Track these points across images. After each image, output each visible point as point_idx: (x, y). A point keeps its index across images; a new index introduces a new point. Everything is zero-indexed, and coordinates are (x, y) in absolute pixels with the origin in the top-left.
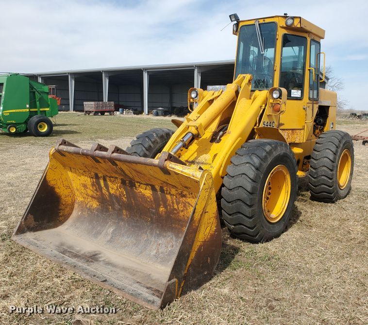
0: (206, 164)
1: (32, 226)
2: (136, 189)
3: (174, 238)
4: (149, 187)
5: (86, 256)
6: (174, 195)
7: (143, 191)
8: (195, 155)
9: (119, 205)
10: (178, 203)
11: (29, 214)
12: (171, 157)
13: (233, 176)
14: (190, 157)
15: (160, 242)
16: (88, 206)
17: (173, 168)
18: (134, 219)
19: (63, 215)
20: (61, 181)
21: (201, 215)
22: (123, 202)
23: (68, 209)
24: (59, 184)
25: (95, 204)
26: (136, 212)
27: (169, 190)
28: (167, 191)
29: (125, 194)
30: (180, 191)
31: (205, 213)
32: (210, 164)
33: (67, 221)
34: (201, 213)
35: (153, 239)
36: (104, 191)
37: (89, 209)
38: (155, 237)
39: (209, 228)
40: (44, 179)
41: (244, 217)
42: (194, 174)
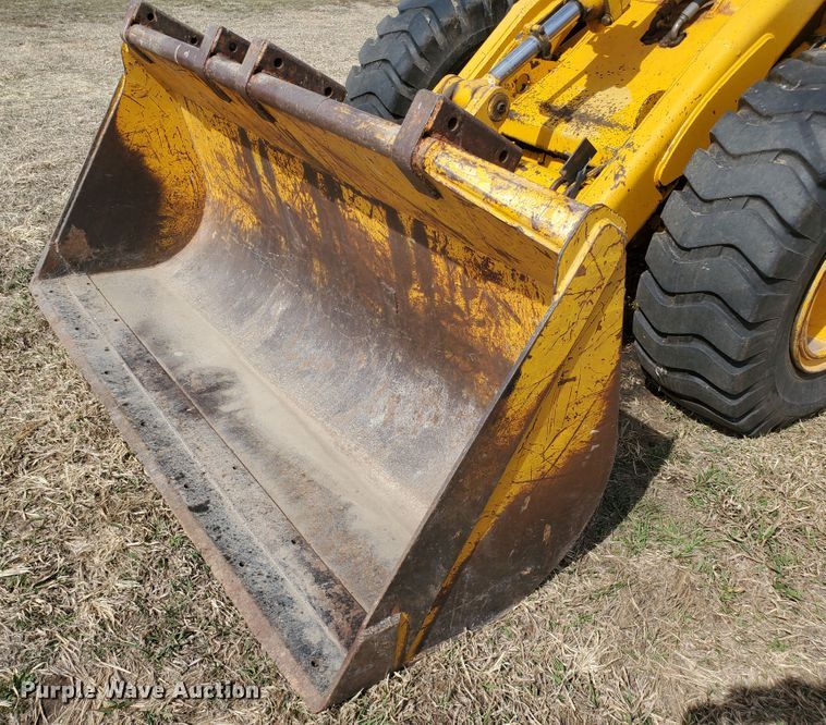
0: (610, 125)
1: (83, 257)
2: (344, 208)
3: (445, 395)
4: (379, 212)
5: (188, 387)
6: (456, 262)
7: (363, 220)
8: (580, 86)
9: (304, 240)
10: (469, 294)
11: (73, 227)
12: (452, 122)
13: (708, 196)
14: (560, 92)
15: (402, 391)
16: (233, 220)
17: (453, 178)
18: (338, 296)
19: (171, 234)
20: (161, 133)
21: (542, 397)
22: (313, 236)
23: (184, 219)
24: (155, 145)
25: (249, 220)
26: (346, 275)
27: (441, 239)
28: (435, 240)
29: (315, 212)
30: (479, 256)
31: (562, 383)
32: (624, 128)
33: (184, 250)
34: (539, 390)
35: (384, 375)
36: (266, 188)
37: (236, 230)
38: (389, 369)
39: (567, 434)
40: (109, 128)
41: (714, 356)
42: (542, 219)
